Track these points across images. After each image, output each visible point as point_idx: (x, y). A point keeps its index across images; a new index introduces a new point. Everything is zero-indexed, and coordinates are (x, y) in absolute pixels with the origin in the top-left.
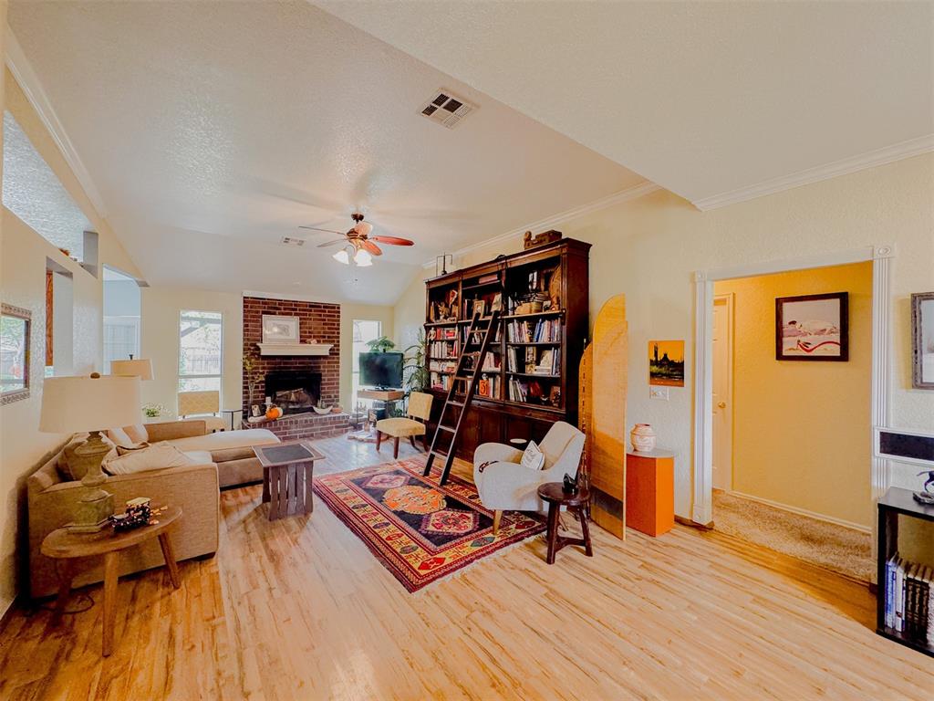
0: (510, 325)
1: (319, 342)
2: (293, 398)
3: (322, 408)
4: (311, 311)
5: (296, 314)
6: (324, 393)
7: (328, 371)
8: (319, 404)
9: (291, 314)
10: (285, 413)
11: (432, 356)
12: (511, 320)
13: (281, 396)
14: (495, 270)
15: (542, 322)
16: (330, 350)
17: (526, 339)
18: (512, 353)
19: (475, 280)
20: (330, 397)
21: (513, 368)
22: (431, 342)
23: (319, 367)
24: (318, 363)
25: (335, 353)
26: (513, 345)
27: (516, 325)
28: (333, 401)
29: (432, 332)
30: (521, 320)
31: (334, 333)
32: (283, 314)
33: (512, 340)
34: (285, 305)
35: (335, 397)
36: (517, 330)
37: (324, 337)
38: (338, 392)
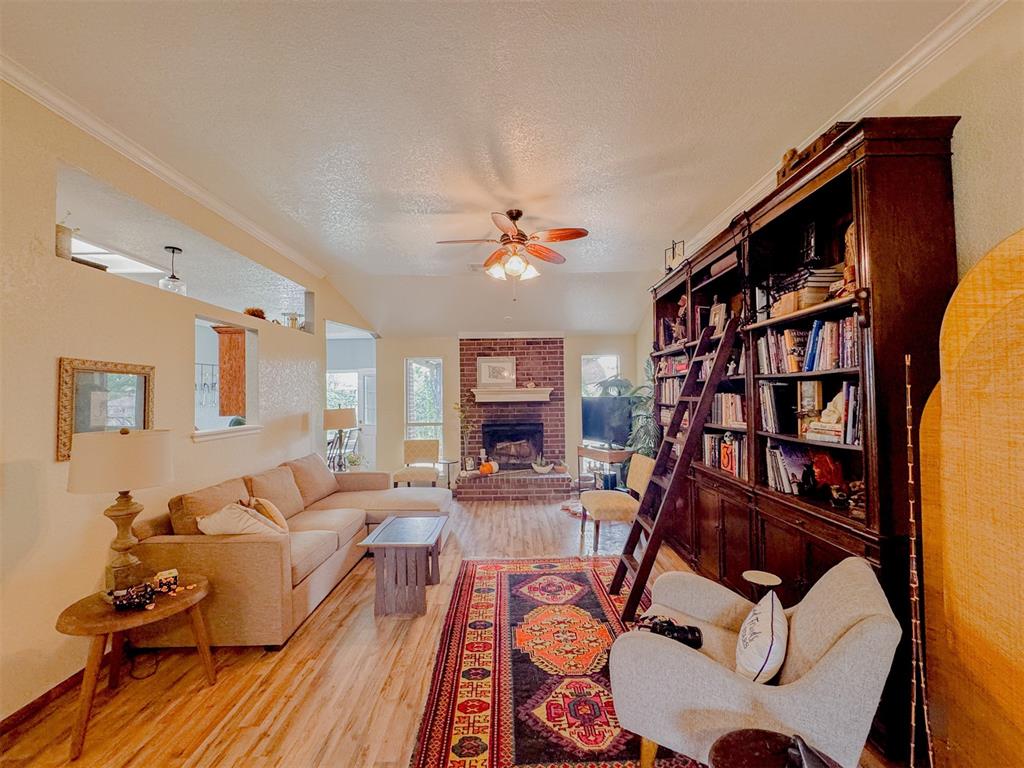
0: (762, 342)
1: (537, 385)
2: (513, 451)
3: (541, 465)
4: (529, 349)
5: (512, 354)
6: (548, 447)
7: (551, 420)
8: (539, 460)
9: (507, 354)
10: (502, 467)
11: (663, 402)
12: (761, 332)
13: (501, 449)
14: (731, 245)
15: (820, 327)
16: (551, 395)
17: (790, 367)
18: (767, 396)
19: (706, 271)
20: (553, 452)
21: (770, 425)
22: (661, 379)
23: (540, 416)
24: (539, 410)
25: (557, 397)
26: (770, 380)
27: (772, 340)
28: (557, 458)
29: (663, 364)
30: (779, 328)
31: (556, 373)
32: (499, 355)
33: (765, 370)
34: (500, 344)
35: (560, 452)
36: (773, 350)
37: (545, 379)
38: (563, 447)
